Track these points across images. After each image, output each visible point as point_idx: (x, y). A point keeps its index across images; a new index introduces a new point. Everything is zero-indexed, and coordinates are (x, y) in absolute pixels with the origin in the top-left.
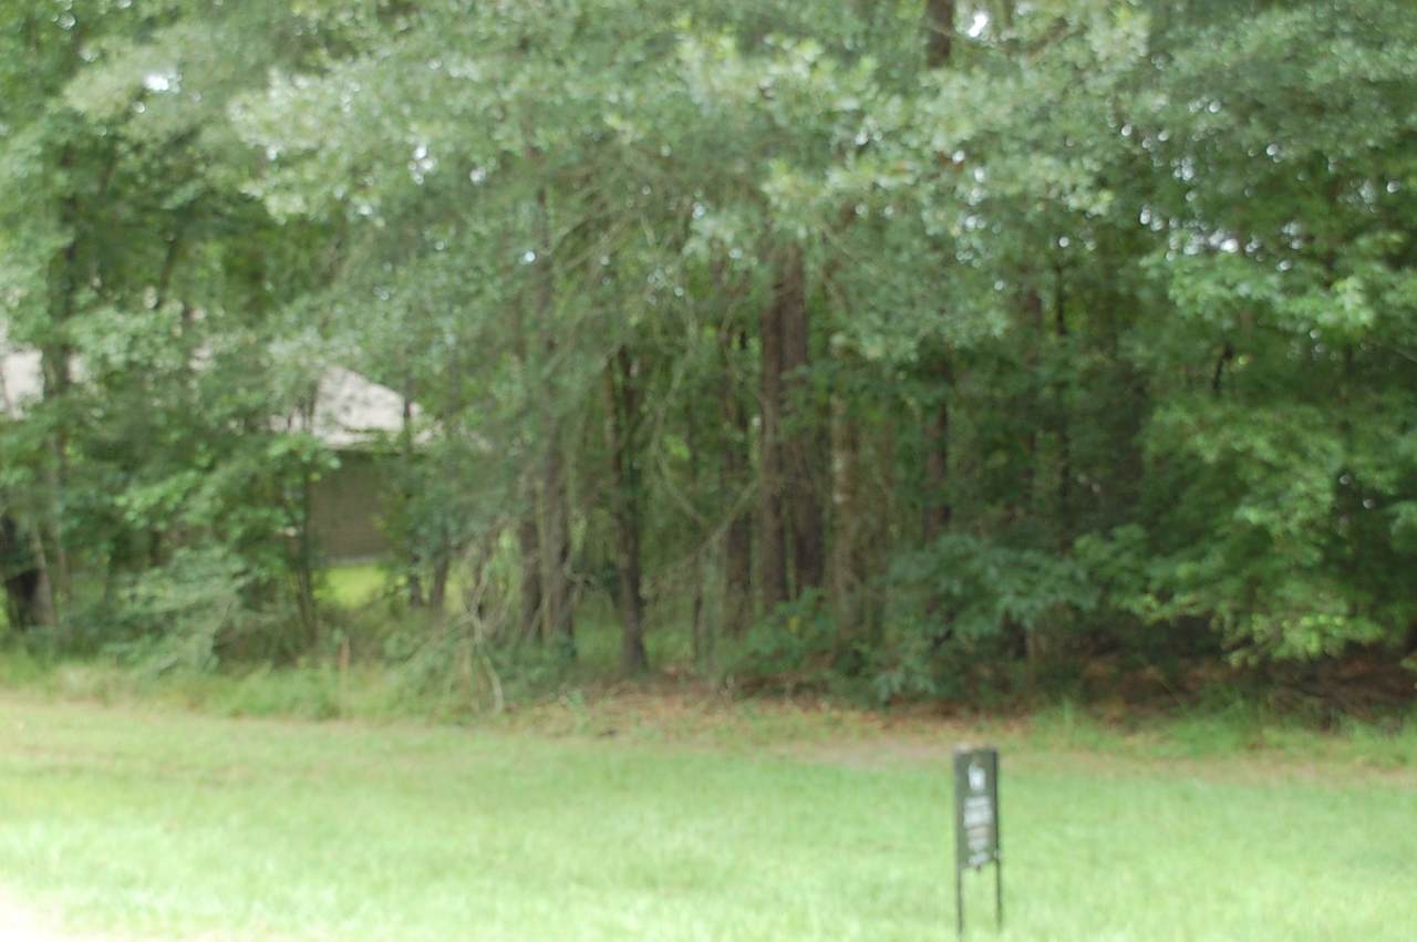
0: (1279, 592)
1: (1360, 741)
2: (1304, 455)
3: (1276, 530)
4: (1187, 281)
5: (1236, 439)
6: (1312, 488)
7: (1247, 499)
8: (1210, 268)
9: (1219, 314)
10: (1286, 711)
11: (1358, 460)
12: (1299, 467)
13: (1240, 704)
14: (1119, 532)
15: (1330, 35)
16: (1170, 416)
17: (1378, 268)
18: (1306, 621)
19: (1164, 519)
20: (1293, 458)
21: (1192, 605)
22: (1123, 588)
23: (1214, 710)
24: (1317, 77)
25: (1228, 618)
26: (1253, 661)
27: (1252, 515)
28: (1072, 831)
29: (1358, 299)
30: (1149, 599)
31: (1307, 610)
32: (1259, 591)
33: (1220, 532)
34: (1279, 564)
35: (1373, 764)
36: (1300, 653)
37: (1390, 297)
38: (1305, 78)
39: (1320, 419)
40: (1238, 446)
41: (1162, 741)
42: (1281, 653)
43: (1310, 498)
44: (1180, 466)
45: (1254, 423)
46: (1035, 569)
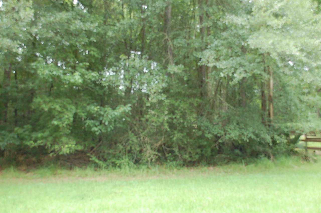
0: (61, 140)
1: (78, 171)
2: (67, 109)
3: (61, 126)
4: (42, 69)
5: (53, 105)
6: (68, 117)
7: (55, 119)
8: (47, 67)
9: (49, 77)
10: (62, 166)
11: (79, 111)
12: (66, 112)
13: (52, 165)
14: (25, 126)
15: (75, 19)
16: (37, 100)
17: (84, 70)
18: (67, 146)
19: (37, 123)
20: (65, 110)
21: (42, 143)
22: (26, 140)
23: (46, 167)
24: (72, 28)
25: (50, 146)
26: (55, 155)
27: (55, 122)
28: (9, 197)
29: (79, 77)
30: (32, 142)
31: (67, 143)
32: (57, 140)
33: (48, 126)
34: (61, 133)
35: (80, 176)
36: (65, 153)
37: (86, 77)
38: (70, 27)
39: (71, 102)
40: (53, 107)
41: (34, 174)
42: (61, 153)
43: (68, 119)
44: (40, 111)
45: (56, 102)
46: (4, 135)
